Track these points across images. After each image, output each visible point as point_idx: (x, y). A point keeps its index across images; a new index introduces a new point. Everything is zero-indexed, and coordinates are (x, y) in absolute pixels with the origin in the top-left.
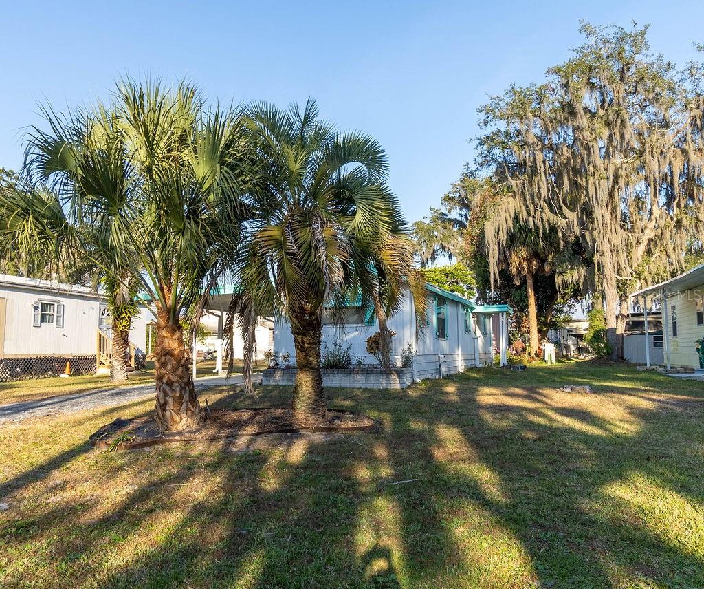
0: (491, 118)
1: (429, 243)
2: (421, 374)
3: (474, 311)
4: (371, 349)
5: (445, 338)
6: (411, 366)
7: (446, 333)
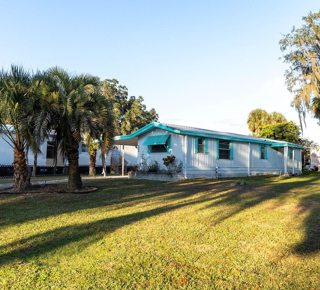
2: (195, 175)
3: (271, 146)
4: (165, 164)
5: (230, 159)
6: (183, 172)
7: (231, 157)
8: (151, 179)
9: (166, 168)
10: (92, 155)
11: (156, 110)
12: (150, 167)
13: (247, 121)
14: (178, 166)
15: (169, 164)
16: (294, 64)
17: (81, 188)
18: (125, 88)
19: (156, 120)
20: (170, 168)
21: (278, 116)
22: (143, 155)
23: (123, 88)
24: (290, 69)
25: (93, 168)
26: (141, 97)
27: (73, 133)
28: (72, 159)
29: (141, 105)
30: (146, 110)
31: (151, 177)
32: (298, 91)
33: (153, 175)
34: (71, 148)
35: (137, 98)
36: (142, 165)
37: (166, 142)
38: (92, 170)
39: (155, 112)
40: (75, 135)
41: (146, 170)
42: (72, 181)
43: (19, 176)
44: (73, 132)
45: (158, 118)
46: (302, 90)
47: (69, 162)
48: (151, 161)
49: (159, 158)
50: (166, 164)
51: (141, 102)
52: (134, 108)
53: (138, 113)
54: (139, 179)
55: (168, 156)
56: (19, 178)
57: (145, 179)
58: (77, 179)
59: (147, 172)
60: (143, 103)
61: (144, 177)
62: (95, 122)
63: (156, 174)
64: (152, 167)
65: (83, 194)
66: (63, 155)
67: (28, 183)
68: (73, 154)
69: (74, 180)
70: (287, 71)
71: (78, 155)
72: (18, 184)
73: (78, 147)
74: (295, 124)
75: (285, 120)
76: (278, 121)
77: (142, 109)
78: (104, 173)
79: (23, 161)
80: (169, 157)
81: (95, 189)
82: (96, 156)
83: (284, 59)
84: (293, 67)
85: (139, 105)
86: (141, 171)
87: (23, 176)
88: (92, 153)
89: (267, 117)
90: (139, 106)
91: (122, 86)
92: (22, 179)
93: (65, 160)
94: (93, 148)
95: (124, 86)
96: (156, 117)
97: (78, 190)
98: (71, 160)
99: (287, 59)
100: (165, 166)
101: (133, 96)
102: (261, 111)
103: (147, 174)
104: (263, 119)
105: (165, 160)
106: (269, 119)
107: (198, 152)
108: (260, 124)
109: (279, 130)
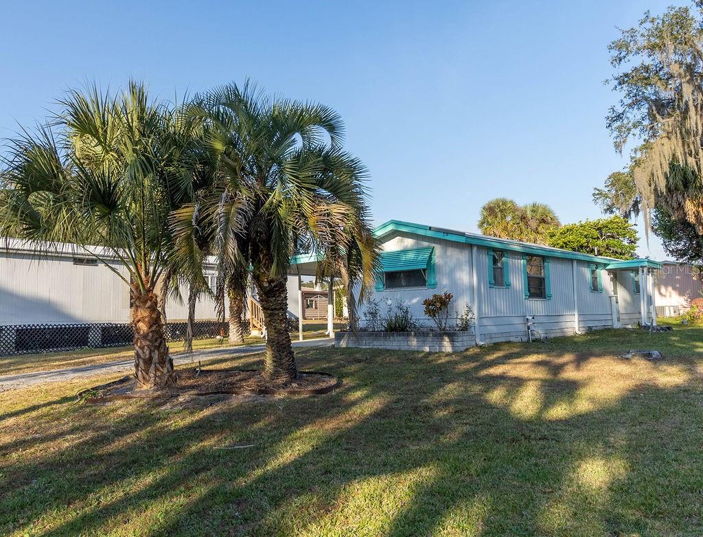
0: (623, 54)
1: (627, 195)
2: (493, 336)
3: (608, 268)
4: (428, 312)
5: (545, 298)
6: (472, 329)
7: (547, 293)
8: (397, 348)
9: (431, 323)
12: (389, 320)
15: (437, 312)
28: (276, 309)
31: (395, 343)
33: (400, 338)
37: (427, 265)
41: (380, 327)
43: (150, 353)
46: (652, 148)
50: (432, 312)
54: (365, 347)
55: (434, 296)
56: (151, 358)
57: (380, 347)
59: (381, 331)
61: (375, 343)
64: (397, 321)
67: (170, 369)
70: (613, 110)
72: (147, 374)
76: (543, 221)
79: (154, 316)
80: (438, 298)
83: (616, 83)
84: (628, 101)
86: (365, 330)
87: (159, 353)
89: (518, 214)
92: (157, 361)
99: (624, 82)
100: (427, 317)
102: (504, 203)
103: (385, 336)
104: (509, 218)
105: (427, 303)
106: (524, 218)
107: (495, 285)
108: (505, 229)
109: (596, 234)
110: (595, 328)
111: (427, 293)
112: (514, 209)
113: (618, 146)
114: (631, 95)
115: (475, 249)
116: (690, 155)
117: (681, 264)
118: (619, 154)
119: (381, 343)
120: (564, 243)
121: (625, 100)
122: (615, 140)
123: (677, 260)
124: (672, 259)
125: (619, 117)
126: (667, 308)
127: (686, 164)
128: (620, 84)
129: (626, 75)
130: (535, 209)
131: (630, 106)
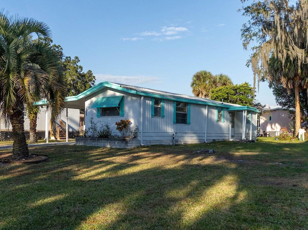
2: (151, 141)
4: (118, 128)
5: (187, 124)
6: (139, 138)
7: (188, 121)
9: (119, 134)
10: (32, 119)
11: (93, 72)
12: (101, 132)
13: (191, 84)
14: (133, 131)
15: (123, 129)
16: (253, 17)
17: (28, 156)
18: (59, 48)
19: (93, 82)
20: (124, 134)
21: (224, 78)
22: (92, 118)
23: (57, 47)
24: (249, 23)
25: (34, 134)
26: (77, 58)
27: (19, 91)
28: (17, 123)
29: (77, 66)
30: (83, 72)
31: (102, 144)
32: (257, 48)
34: (15, 110)
35: (73, 58)
36: (91, 130)
37: (119, 105)
38: (32, 136)
39: (92, 74)
40: (20, 94)
41: (96, 136)
42: (17, 148)
44: (18, 89)
45: (95, 81)
46: (261, 48)
47: (12, 127)
48: (101, 126)
49: (112, 122)
50: (120, 129)
51: (77, 63)
52: (69, 69)
53: (74, 75)
54: (88, 145)
55: (121, 120)
58: (23, 146)
59: (97, 137)
60: (79, 64)
61: (93, 143)
62: (44, 78)
63: (108, 140)
64: (103, 133)
65: (32, 165)
66: (5, 117)
68: (18, 117)
69: (20, 147)
70: (244, 25)
71: (23, 118)
73: (23, 109)
74: (249, 86)
75: (231, 83)
76: (224, 84)
77: (79, 70)
78: (46, 139)
80: (122, 122)
81: (43, 158)
82: (36, 120)
83: (244, 11)
84: (252, 21)
85: (75, 66)
86: (90, 137)
88: (32, 116)
89: (212, 80)
90: (75, 68)
91: (57, 45)
93: (7, 123)
94: (33, 111)
95: (59, 45)
96: (93, 79)
97: (26, 159)
98: (15, 123)
99: (248, 11)
100: (118, 131)
101: (68, 56)
102: (205, 73)
103: (98, 140)
104: (207, 82)
105: (118, 124)
106: (215, 82)
107: (155, 116)
108: (205, 88)
109: (233, 92)
110: (217, 140)
111: (118, 119)
112: (210, 77)
113: (245, 46)
114: (255, 18)
115: (142, 98)
116: (280, 52)
117: (284, 110)
118: (245, 50)
119: (96, 143)
120: (217, 97)
121: (251, 21)
122: (244, 42)
123: (282, 107)
124: (280, 107)
125: (248, 30)
126: (277, 132)
127: (278, 57)
128: (246, 12)
129: (249, 7)
130: (221, 77)
131: (253, 24)
